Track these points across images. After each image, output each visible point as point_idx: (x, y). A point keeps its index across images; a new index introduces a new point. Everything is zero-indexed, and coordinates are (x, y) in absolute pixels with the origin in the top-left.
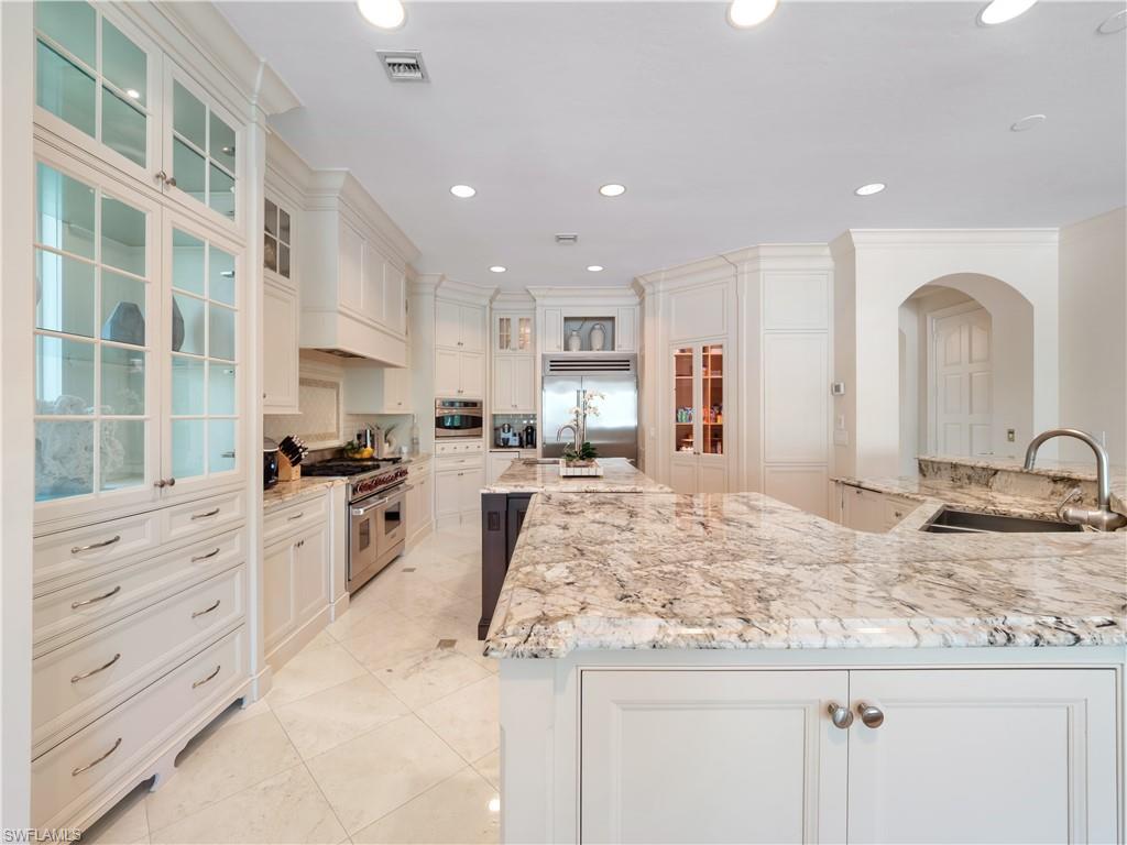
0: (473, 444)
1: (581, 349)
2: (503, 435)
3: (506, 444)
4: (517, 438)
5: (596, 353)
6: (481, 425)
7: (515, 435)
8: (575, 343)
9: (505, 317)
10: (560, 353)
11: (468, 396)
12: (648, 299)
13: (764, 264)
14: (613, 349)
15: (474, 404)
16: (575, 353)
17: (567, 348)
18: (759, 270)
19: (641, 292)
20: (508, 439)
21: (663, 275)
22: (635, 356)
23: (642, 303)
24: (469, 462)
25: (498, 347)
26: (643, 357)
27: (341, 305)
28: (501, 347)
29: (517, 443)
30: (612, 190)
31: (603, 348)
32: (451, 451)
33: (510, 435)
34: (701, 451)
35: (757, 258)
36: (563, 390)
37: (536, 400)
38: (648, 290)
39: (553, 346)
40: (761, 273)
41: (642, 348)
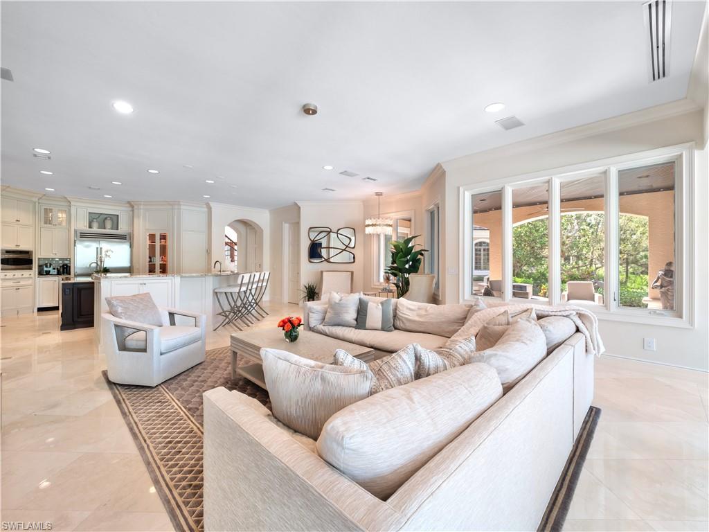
0: (26, 273)
1: (99, 228)
2: (45, 269)
3: (48, 273)
4: (56, 271)
5: (108, 231)
6: (32, 264)
7: (54, 269)
8: (95, 225)
9: (48, 208)
10: (87, 230)
11: (23, 247)
12: (136, 211)
14: (117, 229)
15: (28, 253)
16: (95, 230)
17: (90, 227)
19: (133, 207)
20: (50, 271)
21: (142, 203)
22: (130, 234)
23: (133, 211)
24: (22, 283)
25: (43, 222)
26: (133, 235)
28: (46, 223)
29: (56, 273)
31: (112, 229)
32: (12, 276)
33: (51, 269)
36: (87, 247)
37: (70, 251)
38: (135, 207)
39: (83, 226)
41: (133, 231)
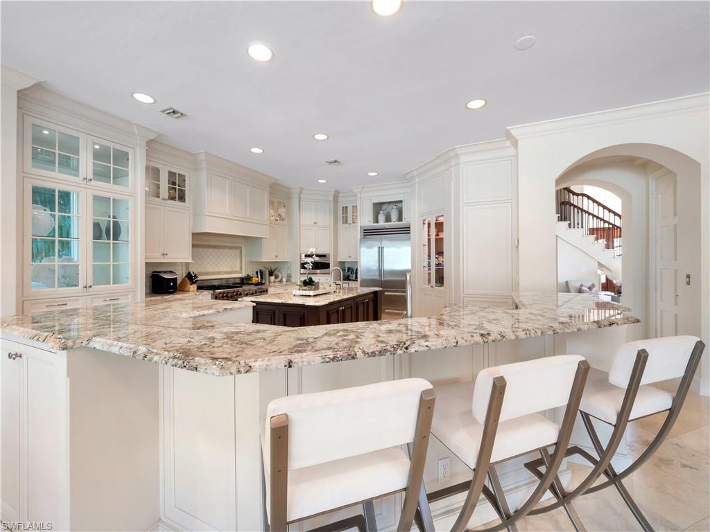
0: (323, 278)
1: (385, 222)
5: (392, 224)
6: (329, 267)
8: (381, 218)
9: (345, 206)
10: (371, 225)
11: (321, 251)
13: (462, 159)
14: (402, 221)
15: (325, 256)
16: (382, 223)
17: (375, 221)
18: (459, 164)
21: (415, 173)
25: (341, 223)
27: (209, 212)
28: (343, 223)
30: (321, 137)
31: (395, 220)
34: (434, 286)
35: (457, 156)
36: (370, 247)
37: (357, 253)
38: (412, 182)
39: (366, 220)
40: (461, 165)
